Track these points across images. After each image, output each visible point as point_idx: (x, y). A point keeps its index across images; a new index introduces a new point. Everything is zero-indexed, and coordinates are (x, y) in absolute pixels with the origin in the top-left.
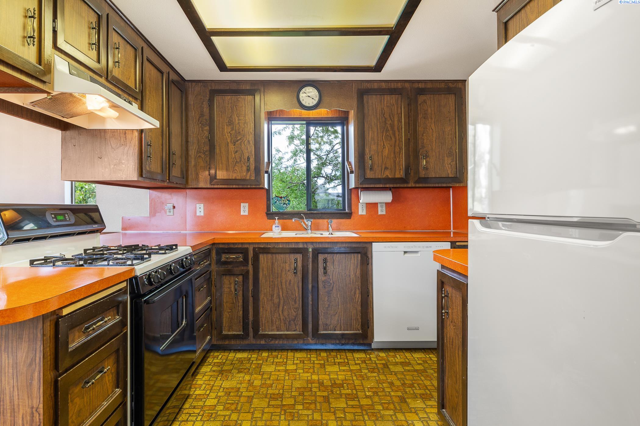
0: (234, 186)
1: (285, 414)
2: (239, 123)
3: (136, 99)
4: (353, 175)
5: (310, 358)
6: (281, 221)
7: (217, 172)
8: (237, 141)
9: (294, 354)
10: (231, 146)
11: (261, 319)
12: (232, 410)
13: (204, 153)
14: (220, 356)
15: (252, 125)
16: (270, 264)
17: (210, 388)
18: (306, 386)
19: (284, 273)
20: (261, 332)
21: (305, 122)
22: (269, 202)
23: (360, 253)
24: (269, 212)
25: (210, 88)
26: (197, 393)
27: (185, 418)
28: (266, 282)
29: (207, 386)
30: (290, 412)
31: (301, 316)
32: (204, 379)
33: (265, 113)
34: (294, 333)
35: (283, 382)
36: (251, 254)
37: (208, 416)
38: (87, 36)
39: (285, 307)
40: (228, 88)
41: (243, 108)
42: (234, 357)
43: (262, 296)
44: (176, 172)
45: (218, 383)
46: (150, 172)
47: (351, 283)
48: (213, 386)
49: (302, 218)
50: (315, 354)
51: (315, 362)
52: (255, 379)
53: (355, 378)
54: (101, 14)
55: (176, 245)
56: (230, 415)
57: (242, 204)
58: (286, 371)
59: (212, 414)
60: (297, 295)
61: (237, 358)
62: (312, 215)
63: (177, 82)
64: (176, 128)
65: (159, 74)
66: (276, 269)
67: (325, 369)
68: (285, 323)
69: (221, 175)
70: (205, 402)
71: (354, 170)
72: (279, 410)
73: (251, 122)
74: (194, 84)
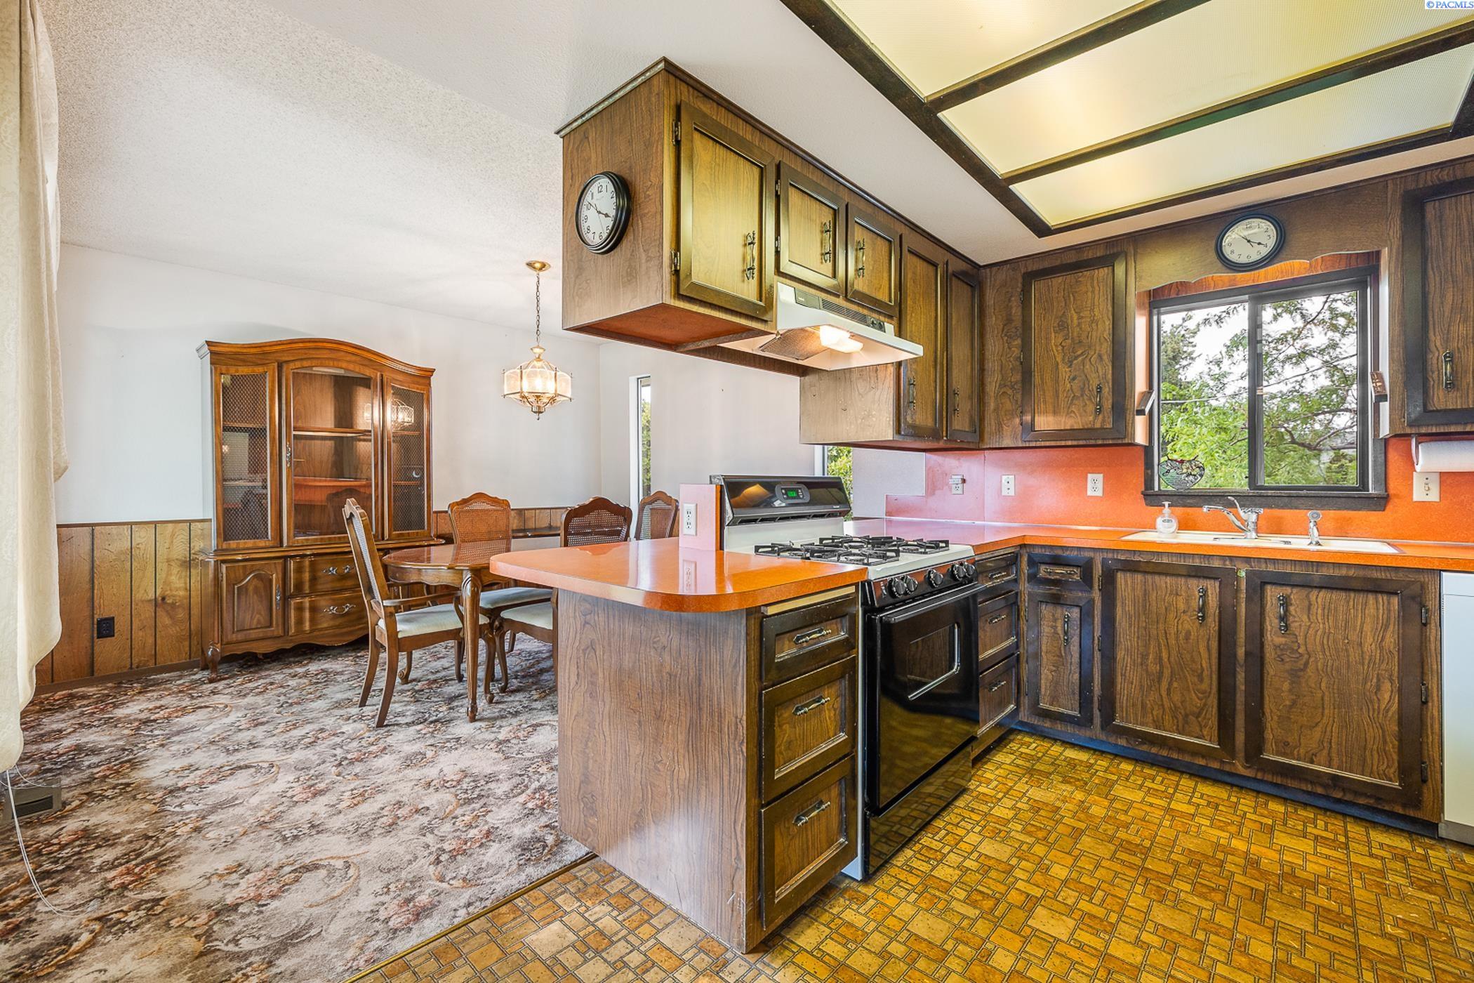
0: (1069, 443)
1: (1145, 885)
2: (1079, 324)
3: (891, 317)
4: (1387, 404)
5: (1236, 804)
6: (1179, 510)
7: (1036, 418)
8: (1076, 358)
9: (1196, 785)
10: (1064, 370)
11: (1118, 697)
12: (1038, 839)
13: (1012, 388)
14: (1034, 745)
15: (1108, 324)
16: (1139, 593)
17: (1005, 790)
18: (1211, 854)
19: (1172, 616)
20: (1117, 722)
21: (1246, 297)
22: (1149, 471)
23: (1397, 594)
24: (1150, 492)
25: (1023, 271)
26: (981, 789)
27: (955, 821)
28: (1130, 626)
29: (1000, 786)
30: (1158, 887)
31: (1215, 710)
32: (997, 772)
33: (1139, 295)
34: (1196, 741)
35: (1155, 828)
36: (1098, 571)
37: (993, 831)
38: (819, 244)
39: (1175, 685)
40: (1058, 263)
41: (1090, 294)
42: (1061, 754)
43: (1120, 654)
44: (961, 423)
45: (1021, 787)
46: (913, 427)
47: (1366, 662)
48: (1011, 788)
49: (1232, 505)
50: (1254, 799)
51: (1248, 815)
52: (1095, 803)
53: (1357, 883)
54: (836, 208)
55: (947, 542)
56: (1032, 846)
57: (1089, 475)
58: (1168, 810)
59: (1000, 831)
60: (1204, 665)
61: (1066, 758)
62: (1263, 499)
63: (964, 273)
64: (961, 351)
65: (931, 268)
66: (1154, 604)
67: (1271, 838)
68: (1174, 717)
69: (1045, 422)
70: (992, 809)
71: (1388, 393)
72: (1134, 874)
73: (1105, 319)
74: (995, 269)
